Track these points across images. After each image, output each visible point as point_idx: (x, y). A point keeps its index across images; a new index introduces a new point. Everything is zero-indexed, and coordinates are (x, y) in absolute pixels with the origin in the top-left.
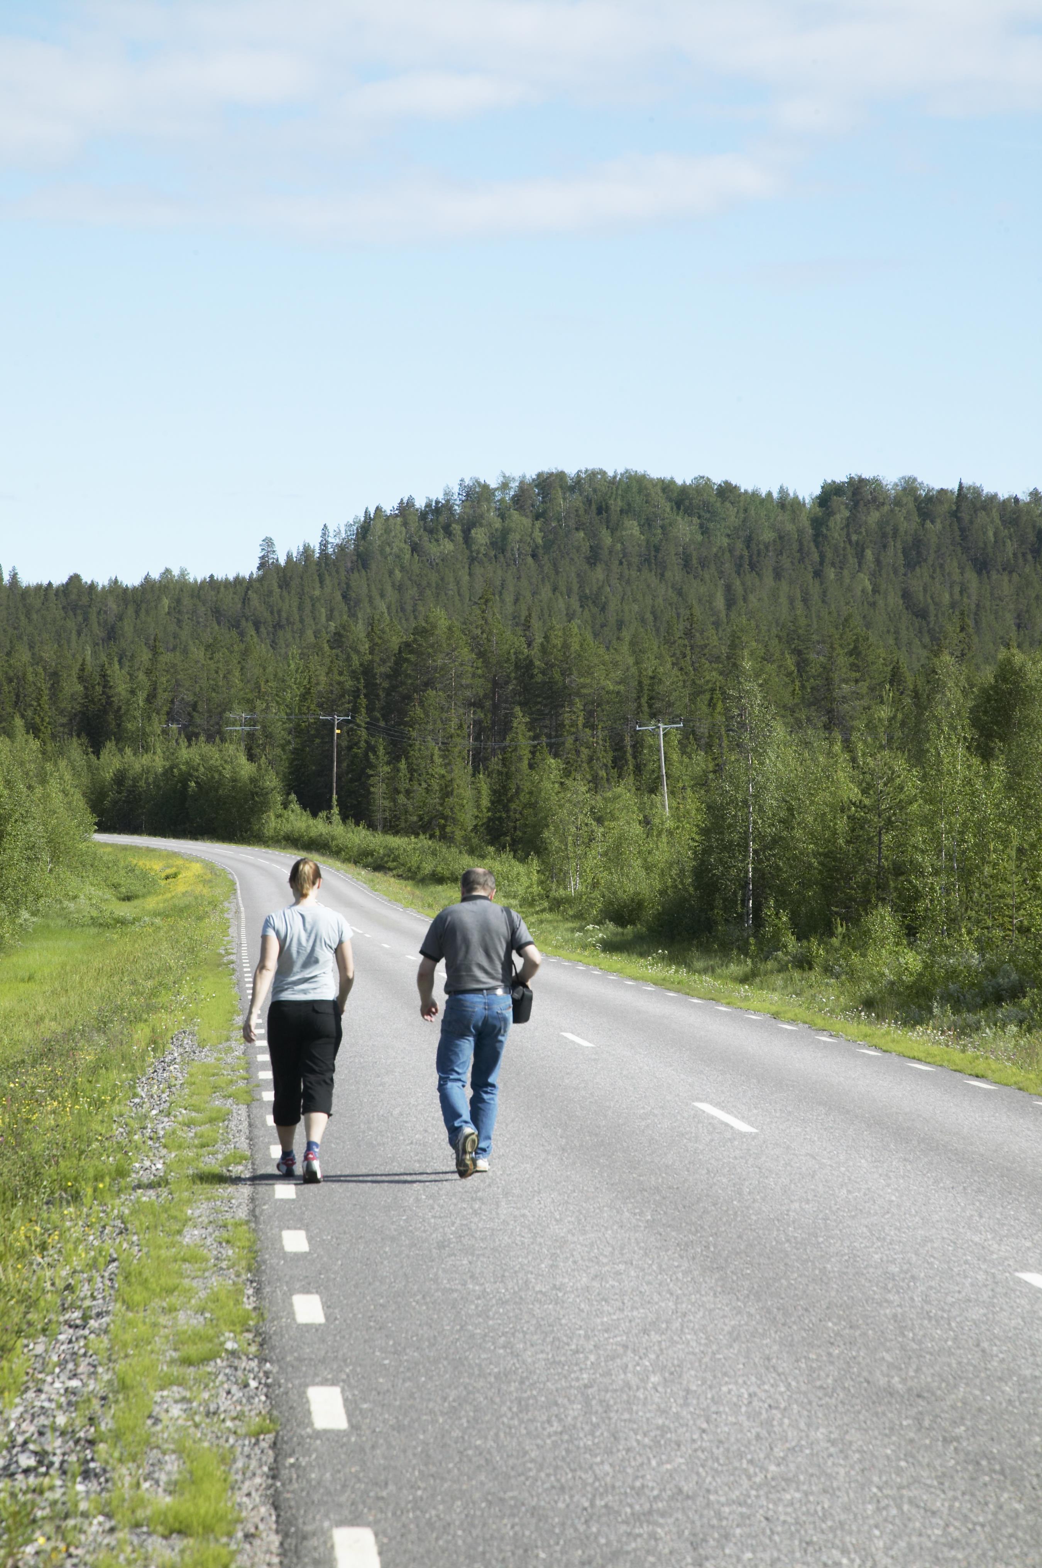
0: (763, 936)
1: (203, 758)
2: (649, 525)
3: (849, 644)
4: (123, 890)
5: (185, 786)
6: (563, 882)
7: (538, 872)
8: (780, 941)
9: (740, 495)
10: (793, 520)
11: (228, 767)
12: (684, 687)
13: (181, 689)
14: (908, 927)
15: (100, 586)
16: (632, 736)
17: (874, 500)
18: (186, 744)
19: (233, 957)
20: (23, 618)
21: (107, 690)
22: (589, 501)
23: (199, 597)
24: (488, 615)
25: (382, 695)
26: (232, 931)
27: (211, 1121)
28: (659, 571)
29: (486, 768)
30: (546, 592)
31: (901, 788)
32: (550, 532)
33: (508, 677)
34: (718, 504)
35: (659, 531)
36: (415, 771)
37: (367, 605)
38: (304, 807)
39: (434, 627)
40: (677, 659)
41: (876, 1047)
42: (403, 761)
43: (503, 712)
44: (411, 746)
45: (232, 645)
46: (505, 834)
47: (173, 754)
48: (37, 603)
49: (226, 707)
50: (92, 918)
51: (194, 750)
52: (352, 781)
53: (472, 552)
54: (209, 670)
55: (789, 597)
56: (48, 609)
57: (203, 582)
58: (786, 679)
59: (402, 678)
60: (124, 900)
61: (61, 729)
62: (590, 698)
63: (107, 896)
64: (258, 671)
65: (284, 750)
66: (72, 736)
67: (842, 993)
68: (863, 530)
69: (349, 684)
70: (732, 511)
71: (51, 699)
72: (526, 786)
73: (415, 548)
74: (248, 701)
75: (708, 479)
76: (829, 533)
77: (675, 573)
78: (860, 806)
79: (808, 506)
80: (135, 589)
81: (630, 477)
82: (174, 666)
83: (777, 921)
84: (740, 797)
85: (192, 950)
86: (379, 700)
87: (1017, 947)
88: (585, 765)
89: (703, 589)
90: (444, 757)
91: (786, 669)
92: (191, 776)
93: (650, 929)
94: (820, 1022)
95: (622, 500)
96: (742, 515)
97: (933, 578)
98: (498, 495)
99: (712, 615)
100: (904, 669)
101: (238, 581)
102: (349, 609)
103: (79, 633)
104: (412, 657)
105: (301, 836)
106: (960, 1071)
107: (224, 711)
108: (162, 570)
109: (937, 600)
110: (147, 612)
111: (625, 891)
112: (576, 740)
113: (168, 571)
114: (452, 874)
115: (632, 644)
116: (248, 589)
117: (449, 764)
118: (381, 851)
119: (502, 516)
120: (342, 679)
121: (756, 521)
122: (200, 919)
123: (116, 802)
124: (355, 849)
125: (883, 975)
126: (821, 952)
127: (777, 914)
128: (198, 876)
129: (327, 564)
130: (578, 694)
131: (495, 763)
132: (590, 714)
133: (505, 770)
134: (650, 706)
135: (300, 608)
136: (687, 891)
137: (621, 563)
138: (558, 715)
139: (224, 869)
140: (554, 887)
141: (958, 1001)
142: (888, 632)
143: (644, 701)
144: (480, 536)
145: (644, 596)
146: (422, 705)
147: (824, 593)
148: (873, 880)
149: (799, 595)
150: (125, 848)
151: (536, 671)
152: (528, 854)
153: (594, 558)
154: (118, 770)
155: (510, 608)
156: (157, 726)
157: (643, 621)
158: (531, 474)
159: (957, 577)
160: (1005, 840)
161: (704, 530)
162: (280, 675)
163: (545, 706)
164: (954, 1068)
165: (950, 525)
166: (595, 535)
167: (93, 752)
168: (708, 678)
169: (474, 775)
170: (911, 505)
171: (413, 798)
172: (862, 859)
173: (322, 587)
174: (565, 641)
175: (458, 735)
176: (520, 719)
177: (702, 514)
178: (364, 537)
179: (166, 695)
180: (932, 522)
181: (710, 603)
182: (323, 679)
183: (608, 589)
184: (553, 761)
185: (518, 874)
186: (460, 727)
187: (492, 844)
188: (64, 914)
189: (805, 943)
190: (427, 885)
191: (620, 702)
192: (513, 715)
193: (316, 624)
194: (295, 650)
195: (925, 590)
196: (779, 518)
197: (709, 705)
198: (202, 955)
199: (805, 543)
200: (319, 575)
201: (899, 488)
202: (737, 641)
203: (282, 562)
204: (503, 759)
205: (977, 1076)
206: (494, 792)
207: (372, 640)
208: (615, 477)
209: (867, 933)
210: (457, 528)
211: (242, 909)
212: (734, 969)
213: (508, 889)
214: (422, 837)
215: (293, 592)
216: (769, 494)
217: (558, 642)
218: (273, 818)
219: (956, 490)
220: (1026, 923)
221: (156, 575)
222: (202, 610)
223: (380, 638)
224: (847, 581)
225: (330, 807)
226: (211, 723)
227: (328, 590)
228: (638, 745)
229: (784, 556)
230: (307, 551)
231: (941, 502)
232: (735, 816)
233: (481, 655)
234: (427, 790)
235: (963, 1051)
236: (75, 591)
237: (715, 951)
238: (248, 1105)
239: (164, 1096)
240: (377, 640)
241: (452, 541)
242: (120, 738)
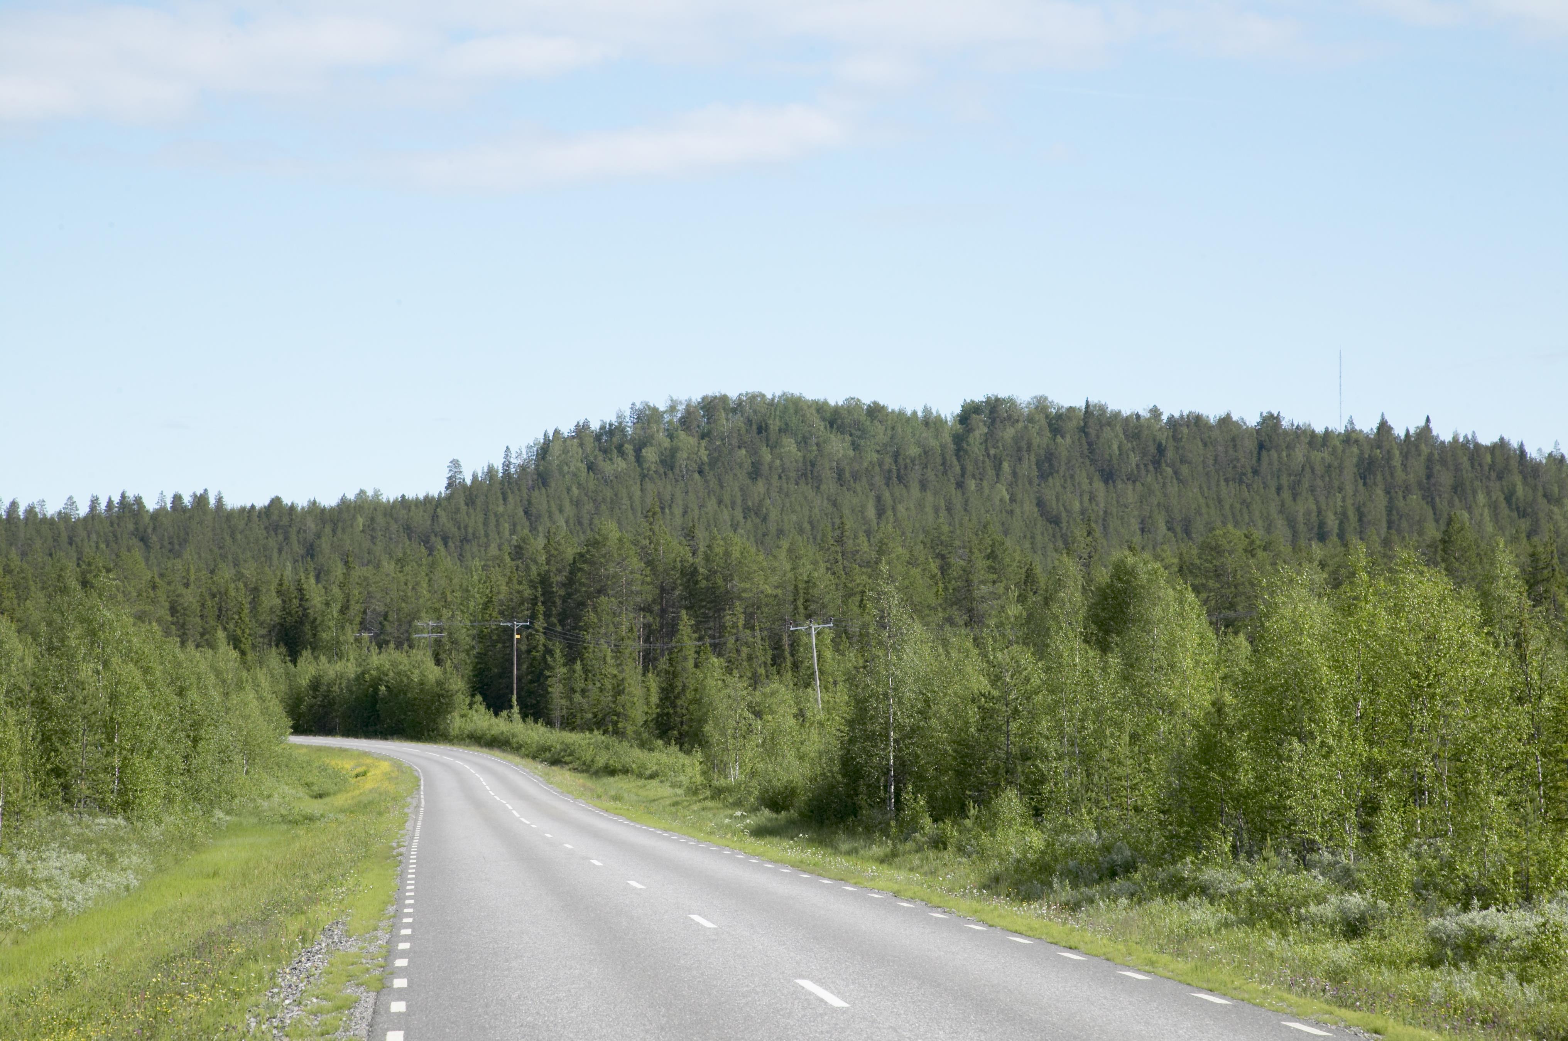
0: (903, 819)
1: (394, 664)
2: (805, 442)
3: (986, 549)
4: (316, 788)
5: (376, 690)
6: (723, 771)
7: (701, 763)
8: (917, 823)
9: (887, 414)
10: (936, 437)
11: (417, 671)
12: (837, 589)
13: (373, 601)
14: (1036, 809)
15: (299, 508)
16: (789, 636)
17: (1010, 417)
18: (377, 651)
19: (403, 850)
20: (228, 538)
21: (303, 603)
22: (749, 422)
23: (391, 516)
24: (656, 527)
25: (559, 602)
26: (409, 825)
27: (338, 1009)
28: (815, 485)
29: (655, 668)
30: (711, 504)
31: (1027, 680)
32: (715, 450)
33: (674, 583)
34: (868, 423)
35: (815, 448)
36: (589, 671)
37: (546, 519)
38: (488, 707)
39: (606, 538)
40: (831, 564)
41: (983, 922)
42: (579, 663)
43: (671, 616)
44: (585, 648)
45: (421, 559)
46: (673, 729)
47: (364, 660)
48: (241, 525)
49: (414, 616)
50: (282, 816)
51: (384, 656)
52: (532, 682)
53: (643, 469)
54: (398, 582)
55: (934, 506)
56: (251, 529)
57: (395, 501)
58: (931, 582)
59: (576, 586)
60: (316, 797)
61: (261, 640)
62: (750, 602)
63: (301, 794)
64: (443, 582)
65: (468, 654)
66: (271, 646)
67: (973, 871)
68: (1000, 444)
69: (528, 592)
70: (880, 429)
71: (251, 611)
72: (692, 684)
73: (591, 467)
74: (436, 610)
75: (859, 400)
76: (969, 448)
77: (830, 486)
78: (989, 697)
79: (949, 424)
80: (332, 509)
81: (787, 400)
82: (366, 579)
83: (915, 805)
84: (881, 691)
85: (366, 845)
86: (556, 607)
87: (1132, 825)
88: (745, 663)
89: (855, 501)
90: (616, 658)
91: (930, 572)
92: (381, 680)
93: (801, 814)
94: (936, 900)
95: (780, 421)
96: (889, 433)
97: (1065, 488)
98: (667, 418)
99: (864, 524)
100: (1038, 570)
101: (428, 500)
102: (531, 524)
103: (280, 551)
104: (585, 567)
105: (484, 734)
106: (1055, 944)
107: (413, 619)
108: (357, 491)
109: (1068, 507)
110: (343, 530)
111: (779, 780)
112: (737, 640)
113: (362, 492)
114: (623, 767)
115: (790, 551)
116: (437, 507)
117: (620, 664)
118: (558, 747)
119: (671, 436)
120: (521, 588)
121: (903, 438)
122: (380, 814)
123: (312, 707)
124: (534, 746)
125: (1009, 853)
126: (955, 832)
127: (915, 799)
128: (386, 774)
129: (509, 483)
130: (740, 598)
131: (663, 663)
132: (749, 616)
133: (672, 669)
134: (806, 608)
135: (485, 524)
136: (834, 777)
137: (780, 477)
138: (720, 618)
139: (410, 767)
140: (716, 776)
141: (1077, 876)
142: (1025, 537)
143: (800, 603)
144: (650, 455)
145: (801, 508)
146: (595, 609)
147: (966, 502)
148: (1001, 764)
149: (942, 503)
150: (319, 749)
151: (700, 577)
152: (693, 747)
153: (755, 473)
154: (314, 677)
155: (678, 521)
156: (350, 635)
157: (801, 531)
158: (696, 397)
159: (1086, 487)
160: (1119, 725)
161: (856, 447)
162: (464, 585)
163: (709, 609)
164: (1052, 940)
165: (1079, 439)
166: (756, 453)
167: (291, 661)
168: (858, 581)
169: (644, 675)
170: (1043, 422)
171: (588, 697)
172: (993, 747)
173: (505, 504)
174: (727, 550)
175: (629, 638)
176: (686, 621)
177: (853, 431)
178: (544, 458)
179: (358, 607)
180: (1063, 437)
181: (863, 513)
182: (504, 588)
183: (769, 501)
184: (716, 660)
185: (683, 765)
186: (631, 630)
187: (660, 737)
188: (257, 812)
189: (941, 825)
190: (600, 777)
191: (778, 604)
192: (679, 618)
193: (501, 538)
194: (477, 563)
195: (1058, 500)
196: (924, 435)
197: (860, 606)
198: (373, 849)
199: (948, 458)
200: (502, 493)
201: (1032, 406)
202: (884, 547)
203: (468, 482)
204: (670, 660)
205: (1071, 948)
206: (663, 690)
207: (548, 552)
208: (773, 399)
209: (995, 815)
210: (629, 448)
211: (423, 803)
212: (876, 850)
213: (674, 779)
214: (596, 732)
215: (478, 509)
216: (915, 413)
217: (719, 550)
218: (458, 718)
219: (1083, 408)
220: (1139, 803)
221: (351, 496)
222: (394, 527)
223: (556, 549)
224: (987, 491)
225: (511, 707)
226: (401, 631)
227: (510, 507)
228: (794, 644)
229: (929, 470)
230: (491, 472)
231: (1070, 419)
232: (876, 708)
233: (649, 563)
234: (601, 690)
235: (1064, 924)
236: (276, 512)
237: (860, 833)
238: (378, 992)
239: (301, 985)
240: (553, 552)
241: (625, 459)
242: (315, 647)
